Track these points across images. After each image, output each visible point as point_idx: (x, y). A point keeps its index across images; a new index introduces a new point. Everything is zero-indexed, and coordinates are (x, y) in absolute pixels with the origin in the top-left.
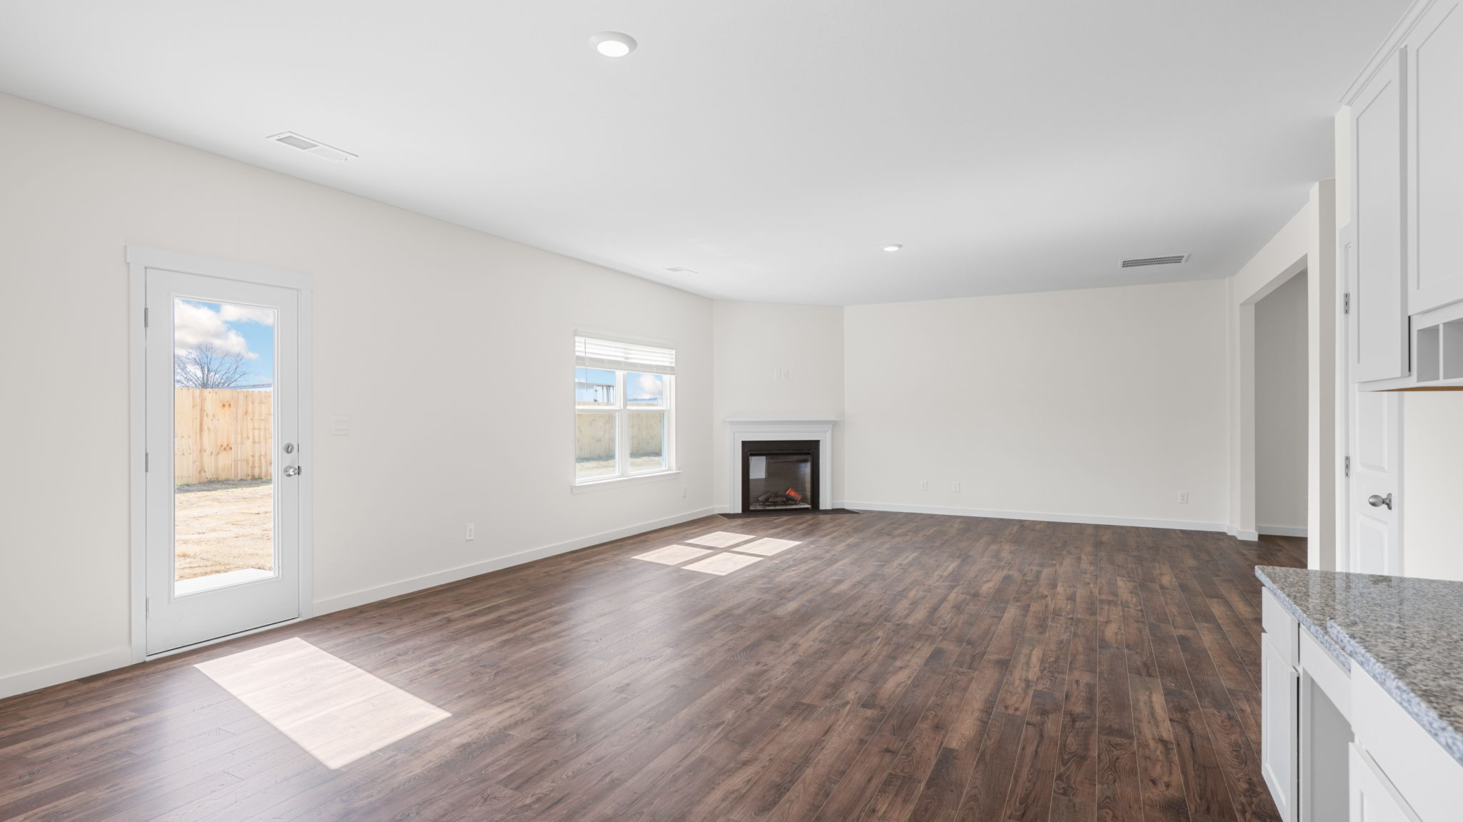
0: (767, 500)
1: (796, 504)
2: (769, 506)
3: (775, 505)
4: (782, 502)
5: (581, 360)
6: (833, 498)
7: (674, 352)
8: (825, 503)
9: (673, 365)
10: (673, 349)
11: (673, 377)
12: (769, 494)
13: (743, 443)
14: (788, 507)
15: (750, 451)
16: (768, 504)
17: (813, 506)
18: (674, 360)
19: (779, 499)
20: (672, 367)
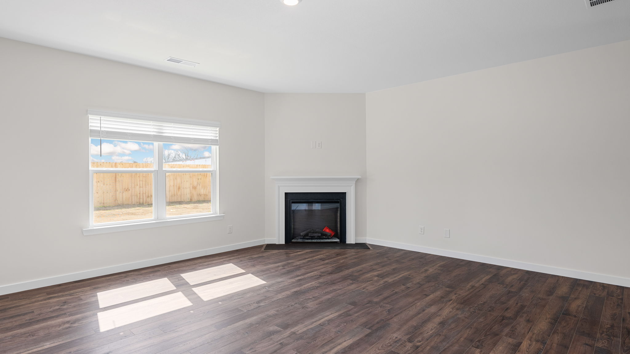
0: (307, 235)
1: (328, 239)
2: (307, 239)
3: (312, 239)
4: (318, 237)
5: (94, 133)
6: (357, 235)
7: (218, 129)
8: (351, 239)
9: (218, 138)
10: (217, 127)
11: (218, 147)
12: (309, 230)
13: (286, 194)
14: (322, 241)
15: (292, 200)
16: (307, 237)
17: (341, 241)
18: (218, 135)
19: (316, 235)
20: (217, 140)
